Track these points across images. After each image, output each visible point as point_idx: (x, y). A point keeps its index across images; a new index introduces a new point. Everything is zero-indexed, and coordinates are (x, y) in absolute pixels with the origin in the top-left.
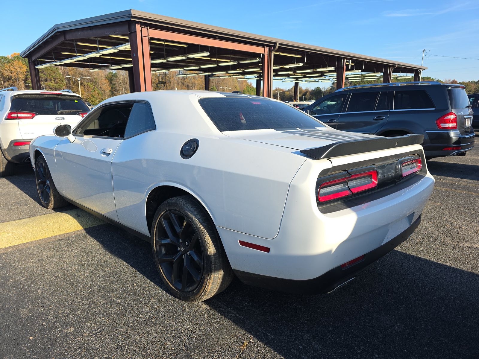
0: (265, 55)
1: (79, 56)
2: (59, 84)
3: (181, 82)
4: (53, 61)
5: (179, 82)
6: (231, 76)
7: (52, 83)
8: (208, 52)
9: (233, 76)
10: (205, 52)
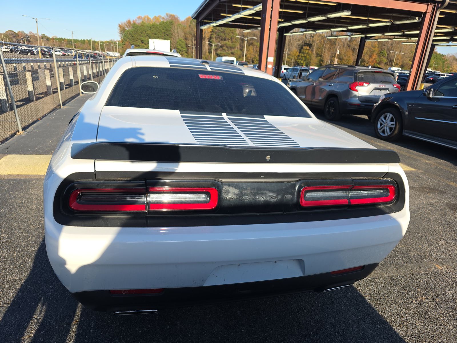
0: (427, 13)
1: (228, 16)
2: (234, 43)
3: (348, 44)
4: (211, 21)
5: (345, 45)
6: (392, 39)
7: (229, 42)
8: (349, 11)
9: (394, 40)
10: (346, 11)
